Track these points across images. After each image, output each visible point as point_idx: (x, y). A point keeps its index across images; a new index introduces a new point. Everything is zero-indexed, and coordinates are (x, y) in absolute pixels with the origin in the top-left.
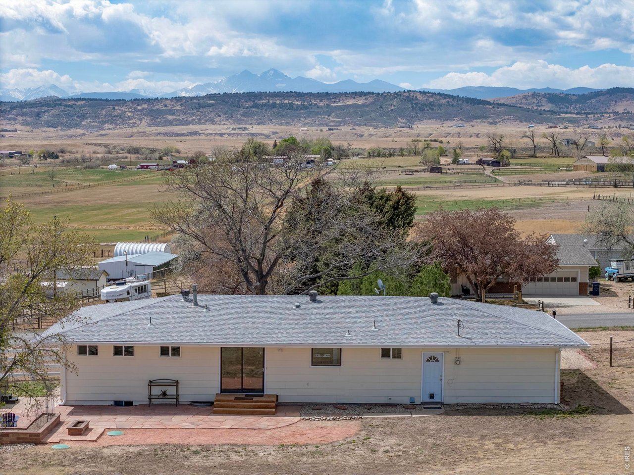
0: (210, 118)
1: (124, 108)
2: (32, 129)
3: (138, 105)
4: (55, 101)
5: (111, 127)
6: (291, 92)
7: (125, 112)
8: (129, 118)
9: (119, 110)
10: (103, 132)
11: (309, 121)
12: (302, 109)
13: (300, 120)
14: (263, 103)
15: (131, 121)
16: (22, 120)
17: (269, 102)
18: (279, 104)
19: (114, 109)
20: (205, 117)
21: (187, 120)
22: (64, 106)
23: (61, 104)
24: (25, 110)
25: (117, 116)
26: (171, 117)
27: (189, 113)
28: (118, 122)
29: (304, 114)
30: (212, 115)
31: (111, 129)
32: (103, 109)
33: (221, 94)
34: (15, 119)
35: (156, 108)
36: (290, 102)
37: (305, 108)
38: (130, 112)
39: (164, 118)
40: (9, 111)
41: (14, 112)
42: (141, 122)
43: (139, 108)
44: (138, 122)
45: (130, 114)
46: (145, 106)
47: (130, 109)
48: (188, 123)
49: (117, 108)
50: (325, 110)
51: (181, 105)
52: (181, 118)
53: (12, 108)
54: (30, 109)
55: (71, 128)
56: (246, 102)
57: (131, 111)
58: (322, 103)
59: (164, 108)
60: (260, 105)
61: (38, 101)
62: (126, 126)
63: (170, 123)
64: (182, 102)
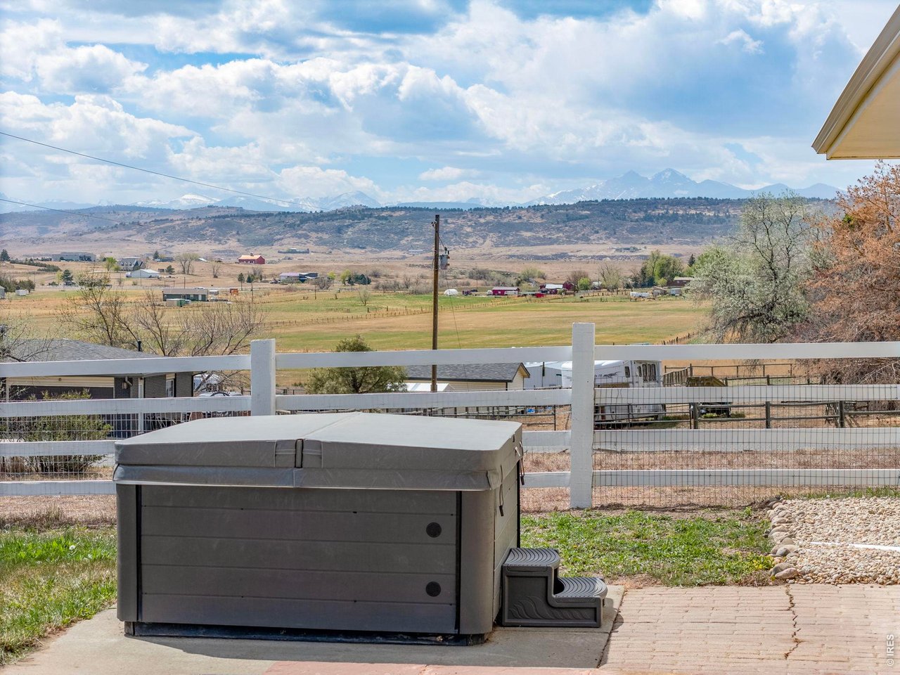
0: (583, 235)
1: (460, 222)
2: (330, 250)
3: (480, 217)
4: (363, 210)
6: (700, 198)
7: (462, 226)
8: (468, 235)
9: (453, 223)
12: (715, 222)
13: (713, 238)
14: (659, 214)
15: (471, 240)
16: (317, 238)
17: (667, 213)
18: (683, 216)
19: (446, 222)
20: (577, 233)
21: (550, 238)
22: (376, 218)
23: (371, 216)
24: (321, 223)
25: (450, 232)
26: (527, 234)
27: (553, 228)
28: (452, 240)
29: (718, 229)
30: (586, 231)
33: (600, 201)
34: (306, 237)
35: (505, 220)
36: (698, 212)
37: (720, 221)
38: (469, 226)
39: (517, 235)
40: (299, 226)
41: (305, 226)
42: (485, 241)
43: (482, 220)
44: (481, 241)
45: (469, 230)
46: (490, 218)
47: (469, 223)
48: (552, 242)
49: (450, 220)
51: (542, 216)
52: (541, 236)
53: (303, 222)
54: (327, 223)
55: (385, 249)
56: (635, 212)
57: (471, 226)
59: (517, 221)
60: (654, 216)
61: (339, 211)
62: (464, 247)
63: (526, 242)
64: (543, 213)
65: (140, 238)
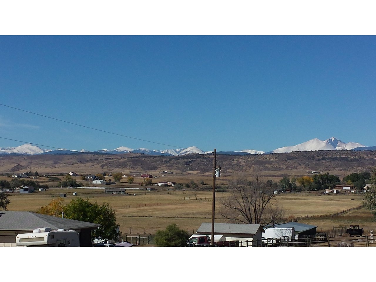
0: (294, 166)
1: (240, 160)
2: (182, 172)
3: (249, 158)
4: (197, 155)
5: (231, 171)
7: (240, 162)
8: (243, 166)
9: (236, 161)
10: (227, 174)
11: (359, 169)
12: (354, 161)
13: (353, 168)
14: (328, 157)
15: (244, 168)
16: (176, 167)
17: (332, 156)
18: (339, 158)
19: (233, 160)
20: (292, 165)
21: (279, 168)
22: (202, 158)
23: (200, 157)
24: (178, 160)
25: (235, 165)
26: (269, 166)
27: (281, 163)
28: (236, 168)
29: (356, 164)
30: (296, 165)
31: (231, 173)
32: (227, 160)
34: (172, 166)
35: (260, 160)
36: (346, 157)
37: (356, 160)
38: (243, 162)
39: (265, 166)
40: (168, 161)
41: (171, 162)
42: (250, 169)
43: (249, 160)
44: (249, 168)
45: (243, 163)
46: (253, 159)
47: (243, 161)
48: (280, 169)
49: (235, 160)
50: (370, 161)
51: (276, 158)
52: (276, 167)
53: (170, 160)
54: (181, 160)
55: (206, 172)
56: (318, 156)
57: (244, 162)
58: (368, 157)
59: (264, 160)
60: (326, 158)
61: (186, 155)
62: (241, 171)
63: (269, 169)
64: (276, 156)
65: (98, 166)
